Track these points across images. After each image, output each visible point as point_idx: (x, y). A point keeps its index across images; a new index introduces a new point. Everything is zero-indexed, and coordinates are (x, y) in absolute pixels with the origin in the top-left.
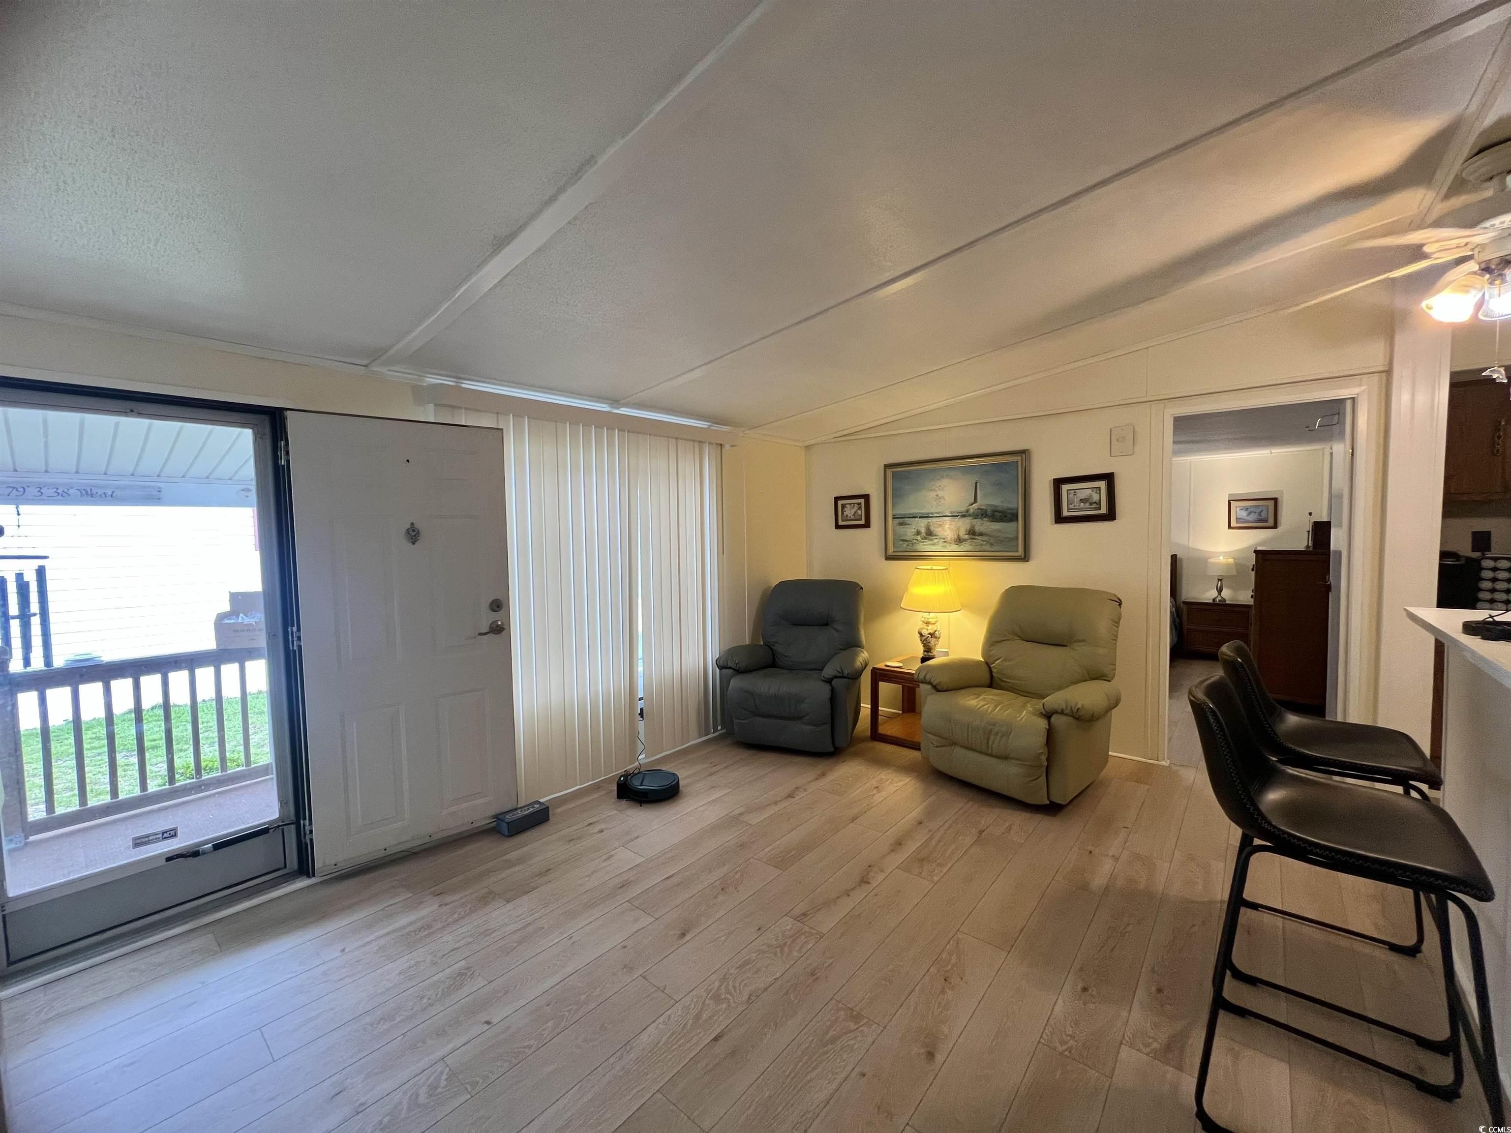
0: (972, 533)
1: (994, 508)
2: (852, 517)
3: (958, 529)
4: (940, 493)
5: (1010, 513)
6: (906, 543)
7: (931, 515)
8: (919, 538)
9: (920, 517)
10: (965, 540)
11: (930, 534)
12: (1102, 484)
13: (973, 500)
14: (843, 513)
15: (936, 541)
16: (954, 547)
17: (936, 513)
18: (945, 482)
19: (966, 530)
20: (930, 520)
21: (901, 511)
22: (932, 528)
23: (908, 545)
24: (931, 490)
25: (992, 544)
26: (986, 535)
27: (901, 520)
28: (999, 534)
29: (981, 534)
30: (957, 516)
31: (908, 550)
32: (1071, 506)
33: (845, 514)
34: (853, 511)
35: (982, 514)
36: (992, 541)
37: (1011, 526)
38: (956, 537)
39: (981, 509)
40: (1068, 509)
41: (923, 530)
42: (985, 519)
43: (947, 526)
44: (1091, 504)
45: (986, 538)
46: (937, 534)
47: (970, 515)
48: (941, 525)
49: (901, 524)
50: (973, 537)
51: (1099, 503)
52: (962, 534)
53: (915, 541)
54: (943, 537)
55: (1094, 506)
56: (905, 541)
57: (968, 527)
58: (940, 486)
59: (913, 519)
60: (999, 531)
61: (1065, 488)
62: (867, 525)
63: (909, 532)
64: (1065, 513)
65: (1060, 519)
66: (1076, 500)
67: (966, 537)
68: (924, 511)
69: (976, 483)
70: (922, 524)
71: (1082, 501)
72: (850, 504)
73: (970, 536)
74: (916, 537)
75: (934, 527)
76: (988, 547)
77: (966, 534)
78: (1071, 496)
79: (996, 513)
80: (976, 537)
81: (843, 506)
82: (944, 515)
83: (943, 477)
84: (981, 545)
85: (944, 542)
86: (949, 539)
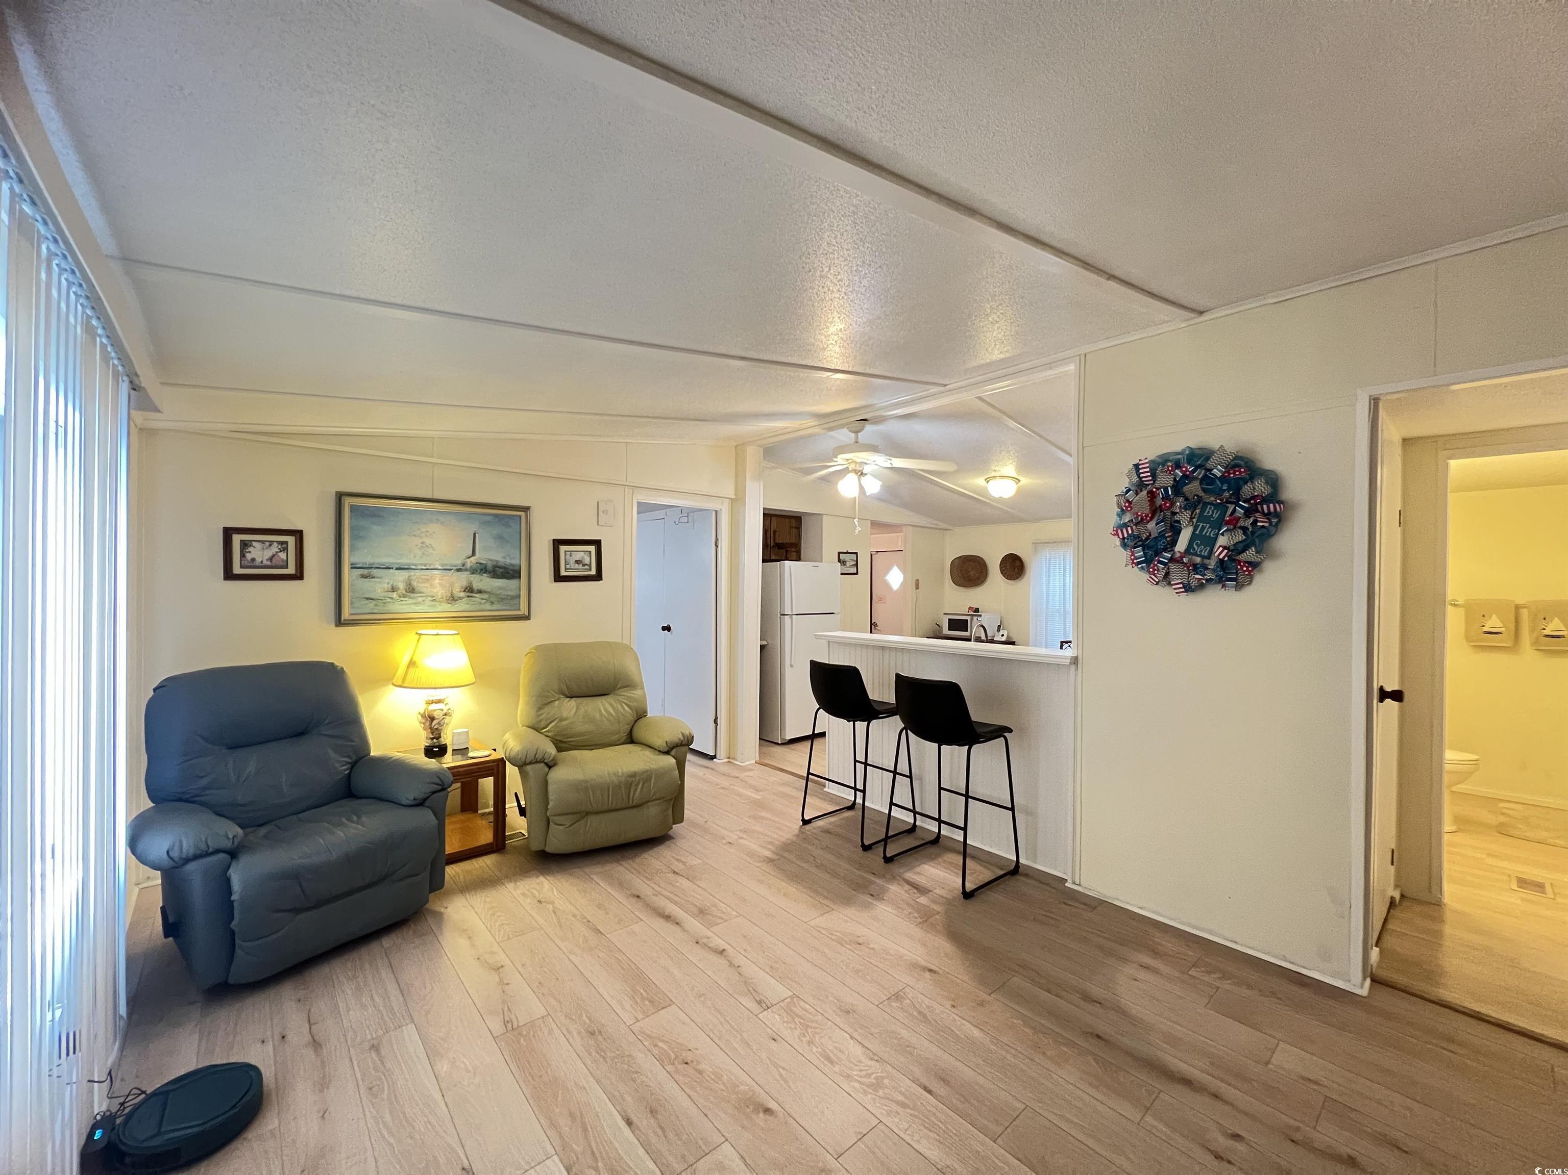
0: (469, 590)
1: (495, 563)
2: (269, 563)
3: (452, 585)
4: (428, 541)
5: (512, 570)
6: (374, 603)
7: (414, 567)
8: (395, 595)
9: (397, 569)
10: (461, 598)
11: (411, 590)
12: (592, 548)
13: (470, 553)
14: (243, 556)
15: (420, 599)
16: (447, 607)
17: (421, 564)
18: (434, 527)
19: (462, 588)
20: (412, 573)
21: (364, 557)
22: (415, 584)
23: (376, 605)
24: (415, 536)
25: (492, 603)
26: (486, 592)
27: (366, 572)
28: (500, 591)
29: (480, 592)
30: (451, 570)
31: (376, 611)
32: (568, 566)
33: (249, 556)
34: (268, 553)
35: (482, 569)
36: (493, 599)
37: (513, 583)
38: (449, 595)
39: (481, 564)
40: (566, 569)
41: (401, 586)
42: (485, 575)
43: (437, 581)
44: (584, 565)
45: (486, 596)
46: (422, 590)
47: (466, 570)
48: (427, 580)
49: (363, 576)
50: (471, 594)
51: (590, 565)
52: (458, 592)
53: (389, 600)
54: (431, 594)
55: (586, 567)
56: (371, 599)
57: (465, 584)
58: (427, 532)
59: (388, 571)
60: (500, 588)
61: (563, 548)
62: (299, 575)
63: (379, 586)
64: (563, 573)
65: (558, 578)
66: (572, 561)
67: (462, 594)
68: (404, 561)
69: (475, 534)
70: (399, 579)
71: (577, 562)
72: (263, 542)
73: (467, 594)
74: (390, 594)
75: (418, 582)
76: (488, 606)
77: (461, 591)
78: (568, 557)
79: (497, 569)
80: (475, 595)
81: (245, 545)
82: (432, 567)
83: (431, 521)
84: (481, 603)
85: (433, 601)
86: (440, 597)
